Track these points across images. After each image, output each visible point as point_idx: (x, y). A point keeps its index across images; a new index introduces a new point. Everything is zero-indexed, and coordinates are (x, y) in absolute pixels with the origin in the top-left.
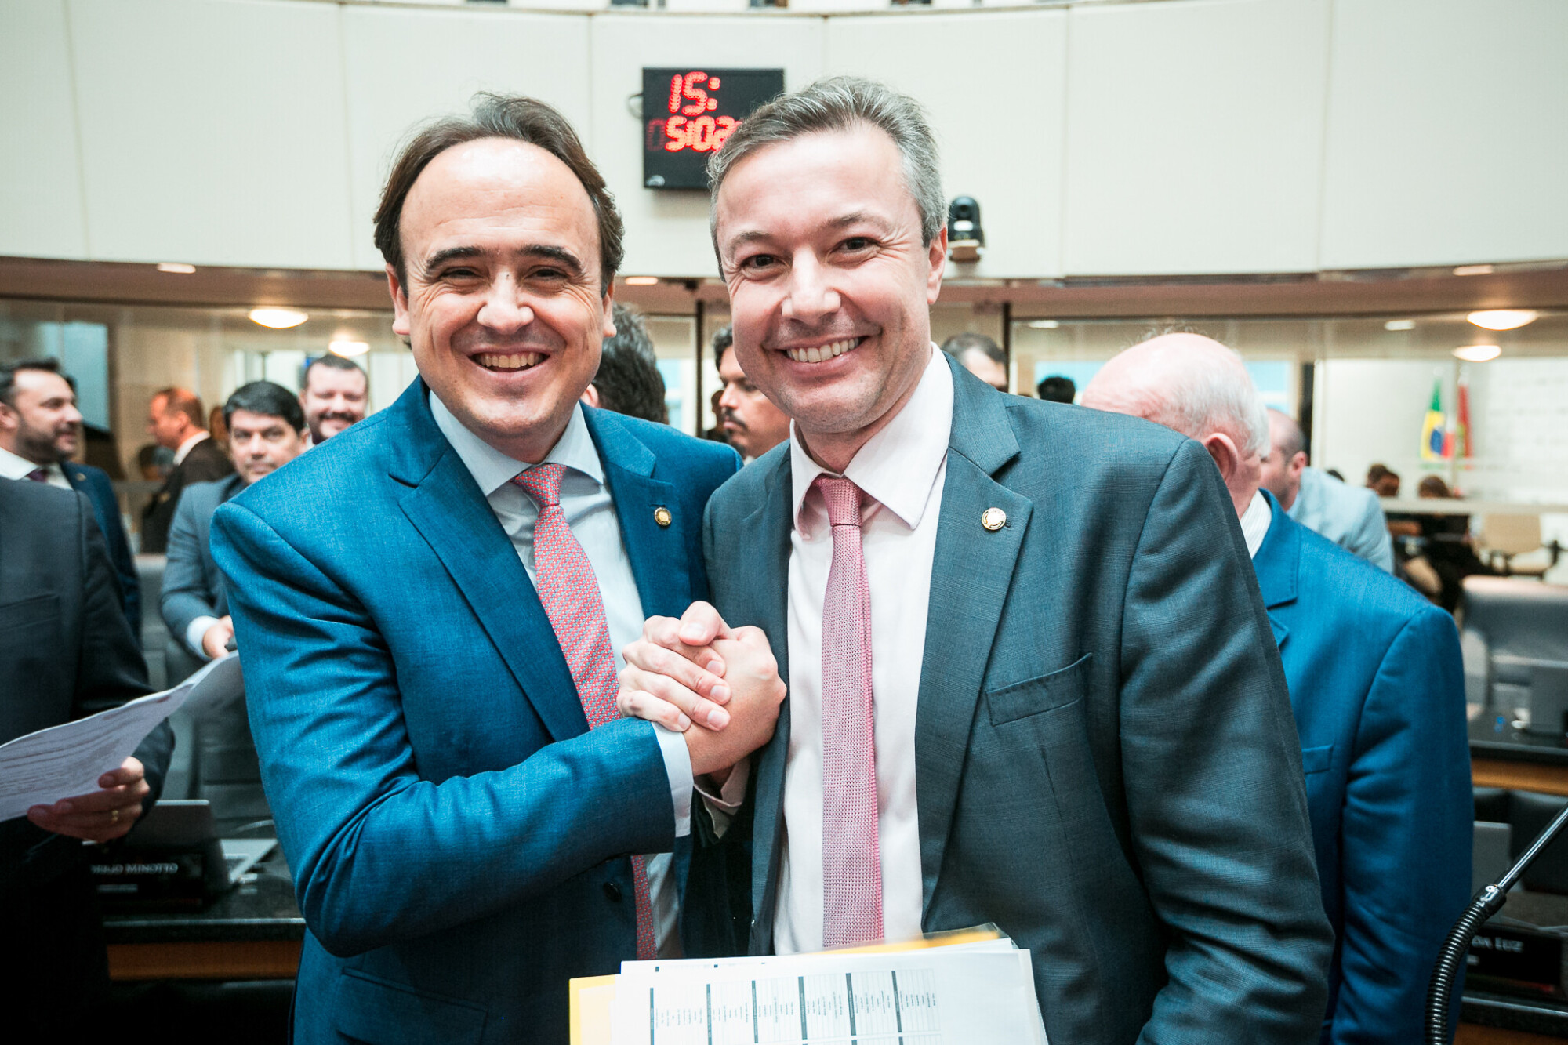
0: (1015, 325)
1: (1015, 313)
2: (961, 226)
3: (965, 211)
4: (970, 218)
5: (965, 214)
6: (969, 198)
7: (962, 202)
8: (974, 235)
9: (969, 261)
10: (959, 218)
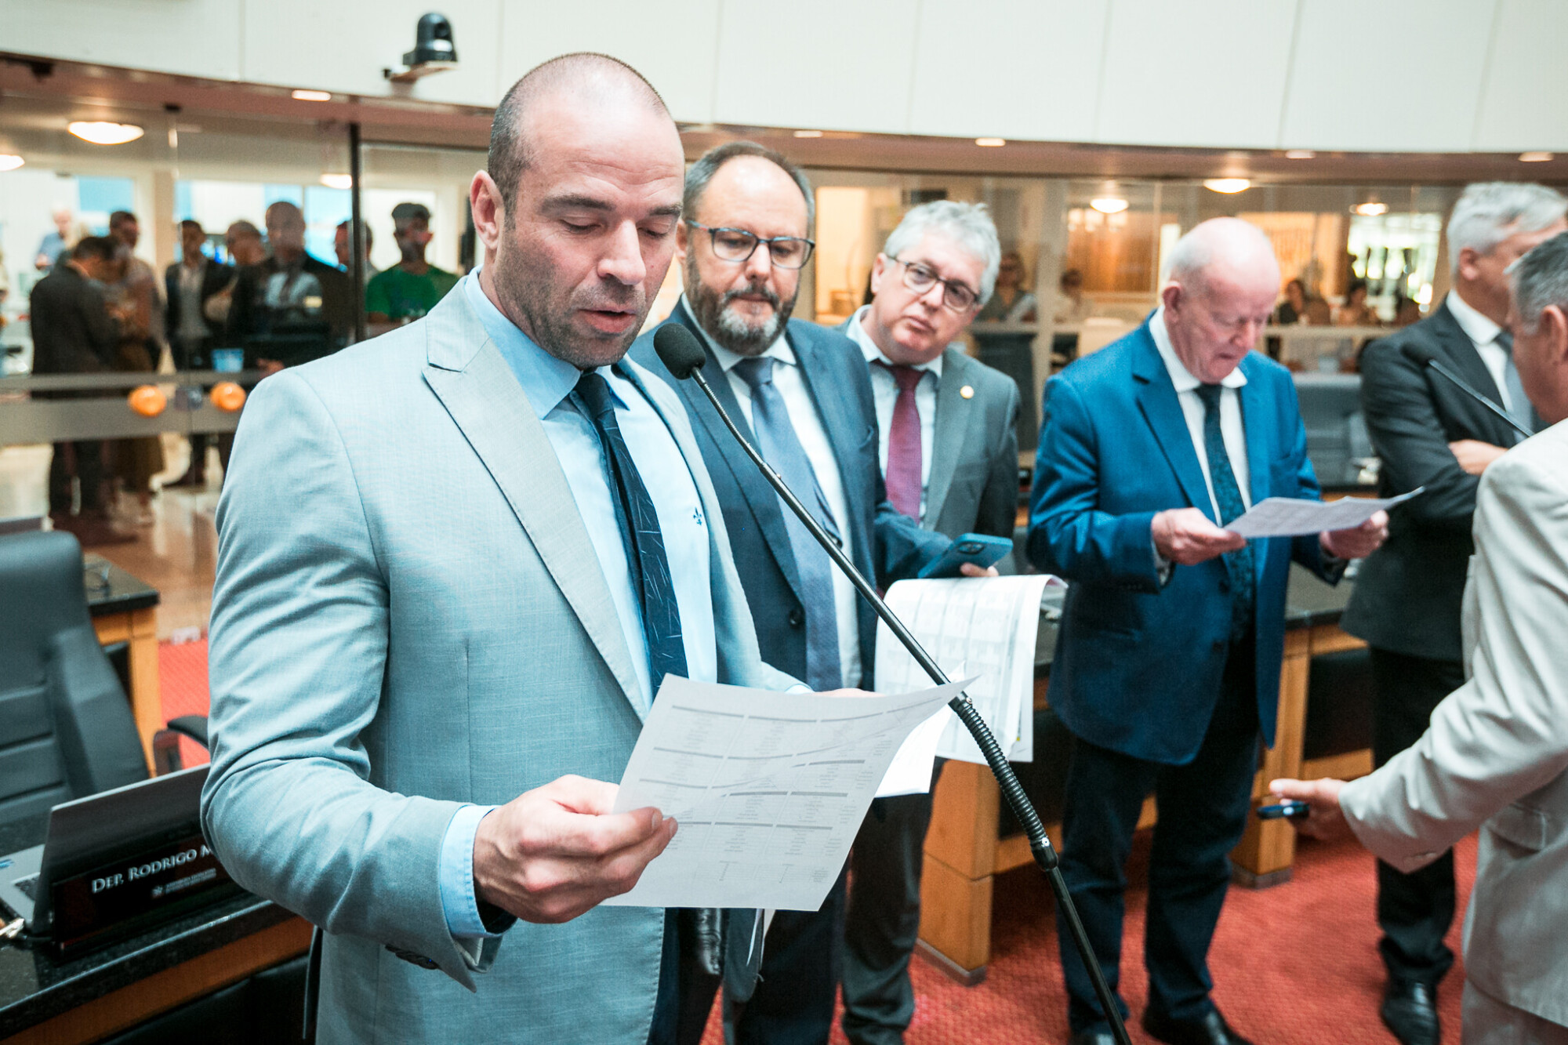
0: (364, 148)
1: (364, 134)
2: (440, 45)
3: (443, 30)
4: (448, 37)
5: (444, 33)
6: (440, 15)
7: (436, 20)
8: (452, 56)
9: (406, 81)
10: (437, 36)
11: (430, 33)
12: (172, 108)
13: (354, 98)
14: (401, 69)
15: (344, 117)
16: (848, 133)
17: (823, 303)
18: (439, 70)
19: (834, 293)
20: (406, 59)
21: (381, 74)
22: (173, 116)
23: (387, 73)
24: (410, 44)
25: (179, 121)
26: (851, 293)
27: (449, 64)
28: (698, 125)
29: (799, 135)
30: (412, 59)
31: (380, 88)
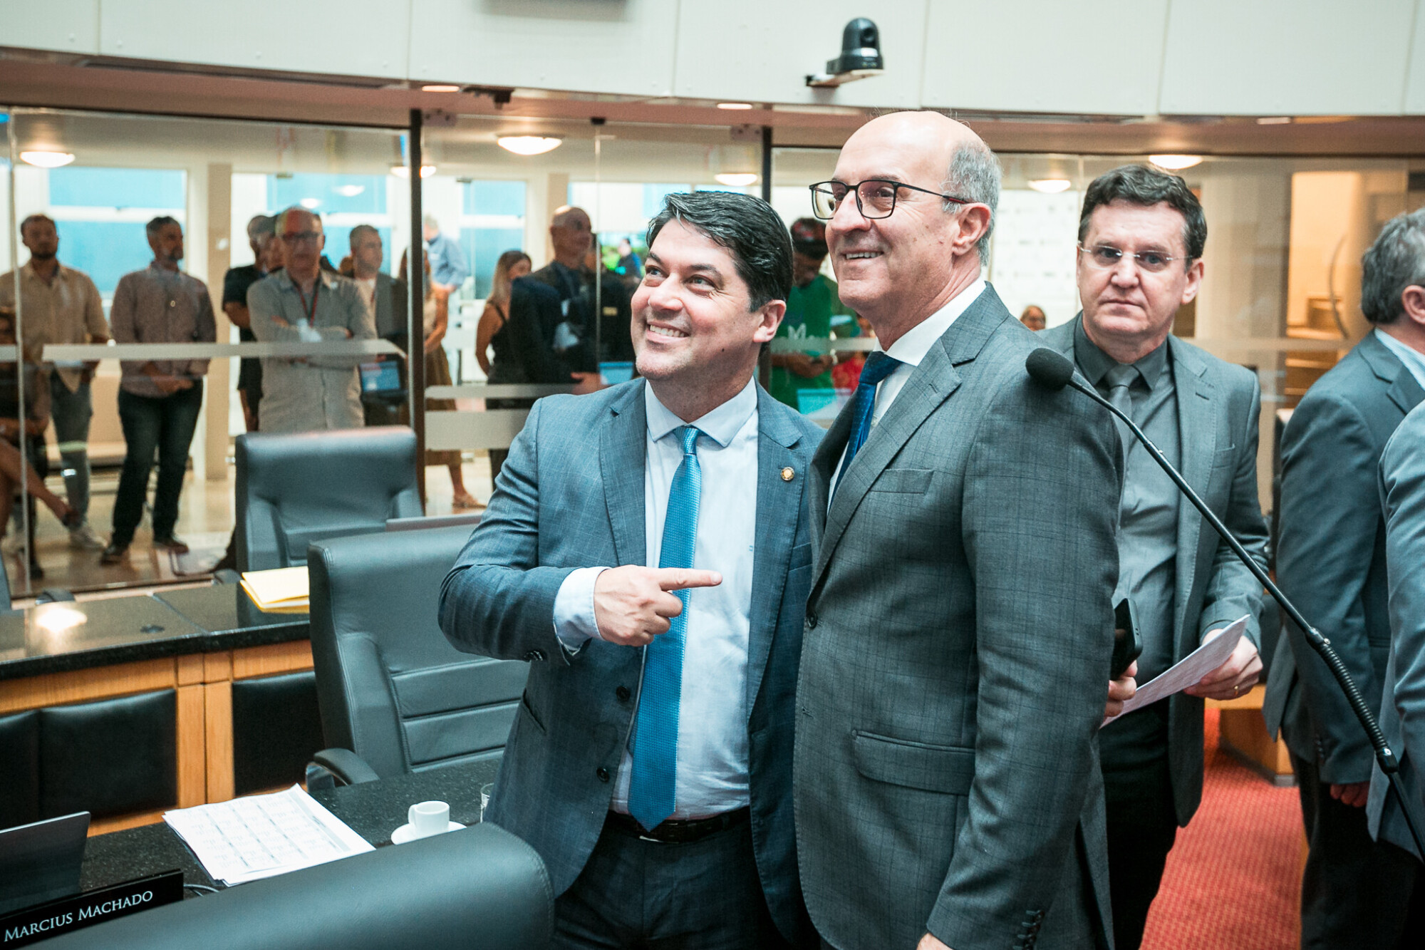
0: (776, 152)
1: (778, 139)
2: (867, 52)
3: (869, 36)
4: (874, 44)
5: (870, 39)
6: (867, 19)
7: (863, 25)
8: (878, 63)
9: (829, 88)
10: (864, 44)
11: (857, 40)
12: (598, 121)
13: (768, 106)
14: (823, 76)
15: (757, 123)
16: (1328, 117)
17: (1297, 313)
18: (863, 77)
19: (1311, 301)
20: (831, 67)
21: (804, 81)
22: (598, 128)
23: (809, 79)
24: (835, 52)
25: (602, 133)
26: (1335, 301)
27: (874, 71)
28: (1141, 117)
29: (1262, 122)
30: (837, 67)
31: (800, 95)
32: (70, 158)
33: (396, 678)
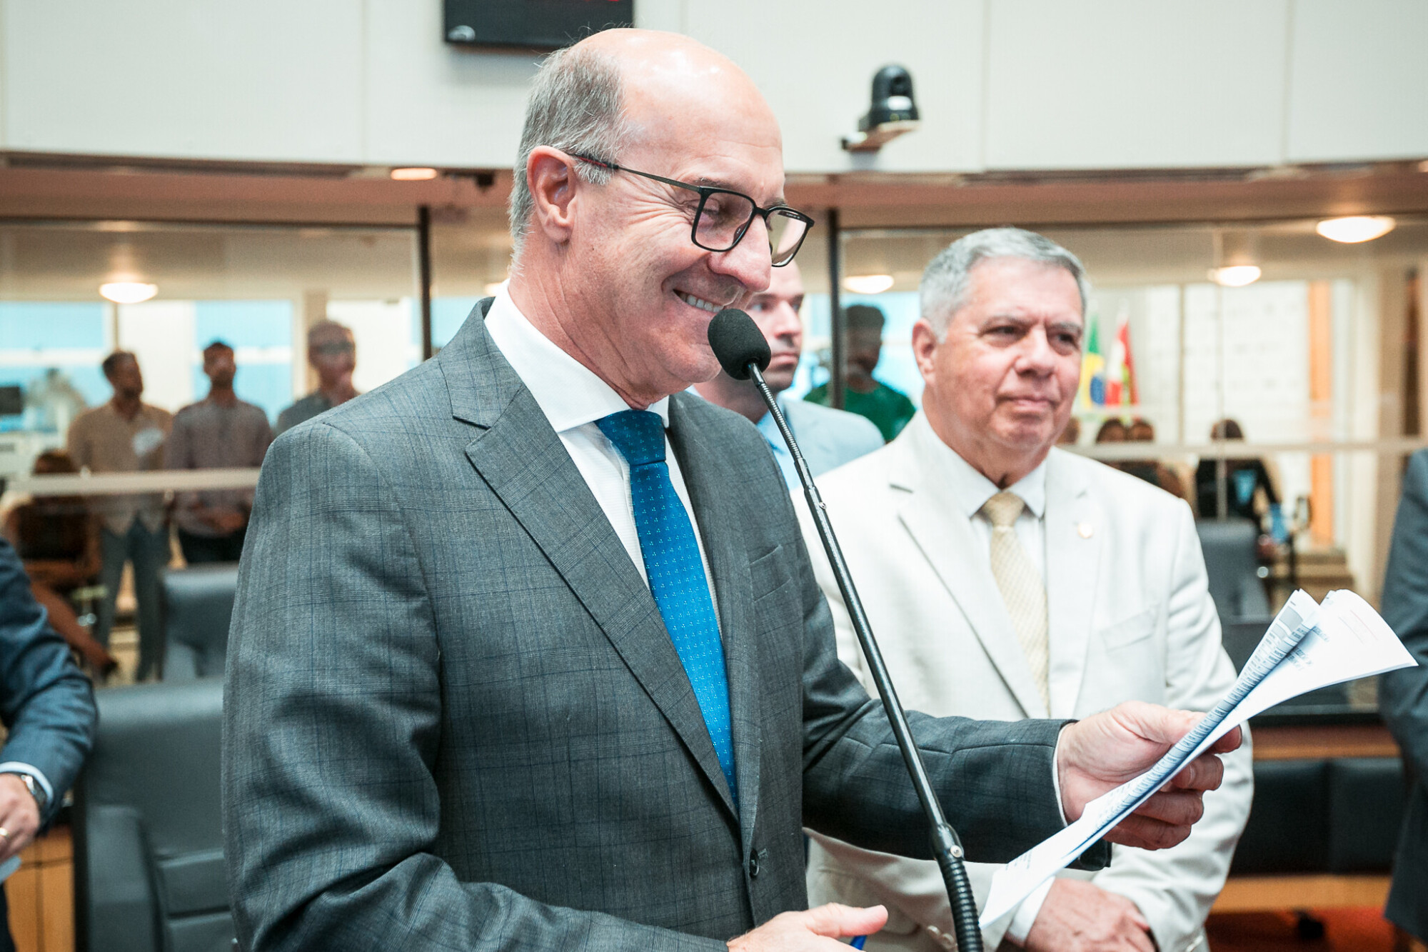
1: (844, 221)
2: (897, 103)
3: (901, 84)
4: (907, 92)
5: (900, 87)
6: (898, 67)
7: (892, 73)
8: (913, 114)
9: (870, 149)
10: (894, 93)
11: (886, 89)
13: (831, 178)
14: (858, 138)
15: (822, 203)
18: (900, 132)
20: (863, 125)
21: (838, 146)
23: (845, 144)
24: (863, 105)
27: (906, 124)
30: (869, 123)
31: (841, 163)
32: (151, 290)
33: (167, 865)
